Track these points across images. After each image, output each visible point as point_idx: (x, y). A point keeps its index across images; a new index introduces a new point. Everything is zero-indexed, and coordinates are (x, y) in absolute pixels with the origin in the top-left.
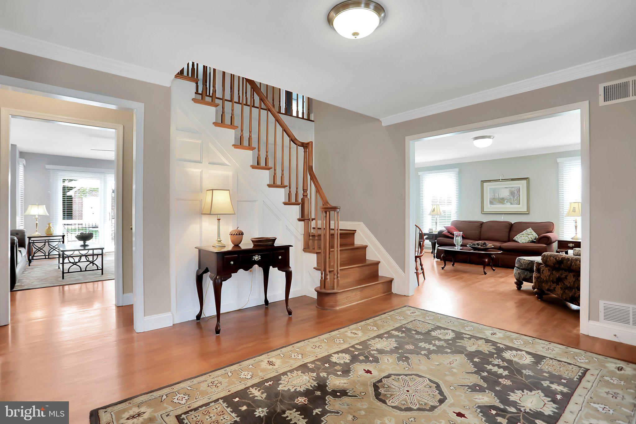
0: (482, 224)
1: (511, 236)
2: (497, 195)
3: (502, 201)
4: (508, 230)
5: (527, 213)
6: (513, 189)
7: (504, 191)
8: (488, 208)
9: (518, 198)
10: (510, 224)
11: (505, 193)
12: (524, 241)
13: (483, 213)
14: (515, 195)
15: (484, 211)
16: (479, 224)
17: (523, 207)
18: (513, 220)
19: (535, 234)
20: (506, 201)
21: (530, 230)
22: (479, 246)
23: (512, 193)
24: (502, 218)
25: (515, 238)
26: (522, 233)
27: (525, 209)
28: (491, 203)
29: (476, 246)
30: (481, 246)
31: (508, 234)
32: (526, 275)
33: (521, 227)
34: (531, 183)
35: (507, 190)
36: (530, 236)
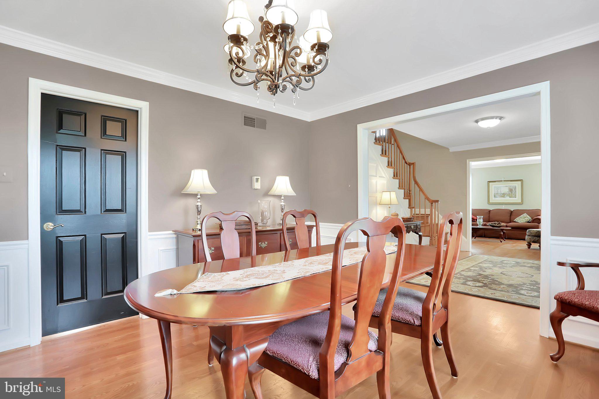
0: (490, 211)
1: (512, 219)
2: (499, 191)
3: (503, 195)
4: (509, 215)
5: (521, 204)
6: (511, 187)
7: (504, 188)
8: (493, 200)
9: (515, 193)
10: (510, 211)
11: (506, 190)
12: (522, 222)
13: (489, 203)
14: (512, 192)
15: (490, 202)
16: (487, 211)
17: (518, 199)
18: (512, 208)
19: (529, 217)
20: (506, 195)
21: (525, 215)
22: (496, 225)
23: (511, 190)
24: (503, 207)
25: (515, 220)
26: (520, 217)
27: (520, 201)
28: (495, 196)
29: (494, 225)
30: (497, 224)
31: (509, 218)
32: (535, 239)
33: (519, 213)
34: (524, 183)
35: (507, 188)
36: (526, 218)
